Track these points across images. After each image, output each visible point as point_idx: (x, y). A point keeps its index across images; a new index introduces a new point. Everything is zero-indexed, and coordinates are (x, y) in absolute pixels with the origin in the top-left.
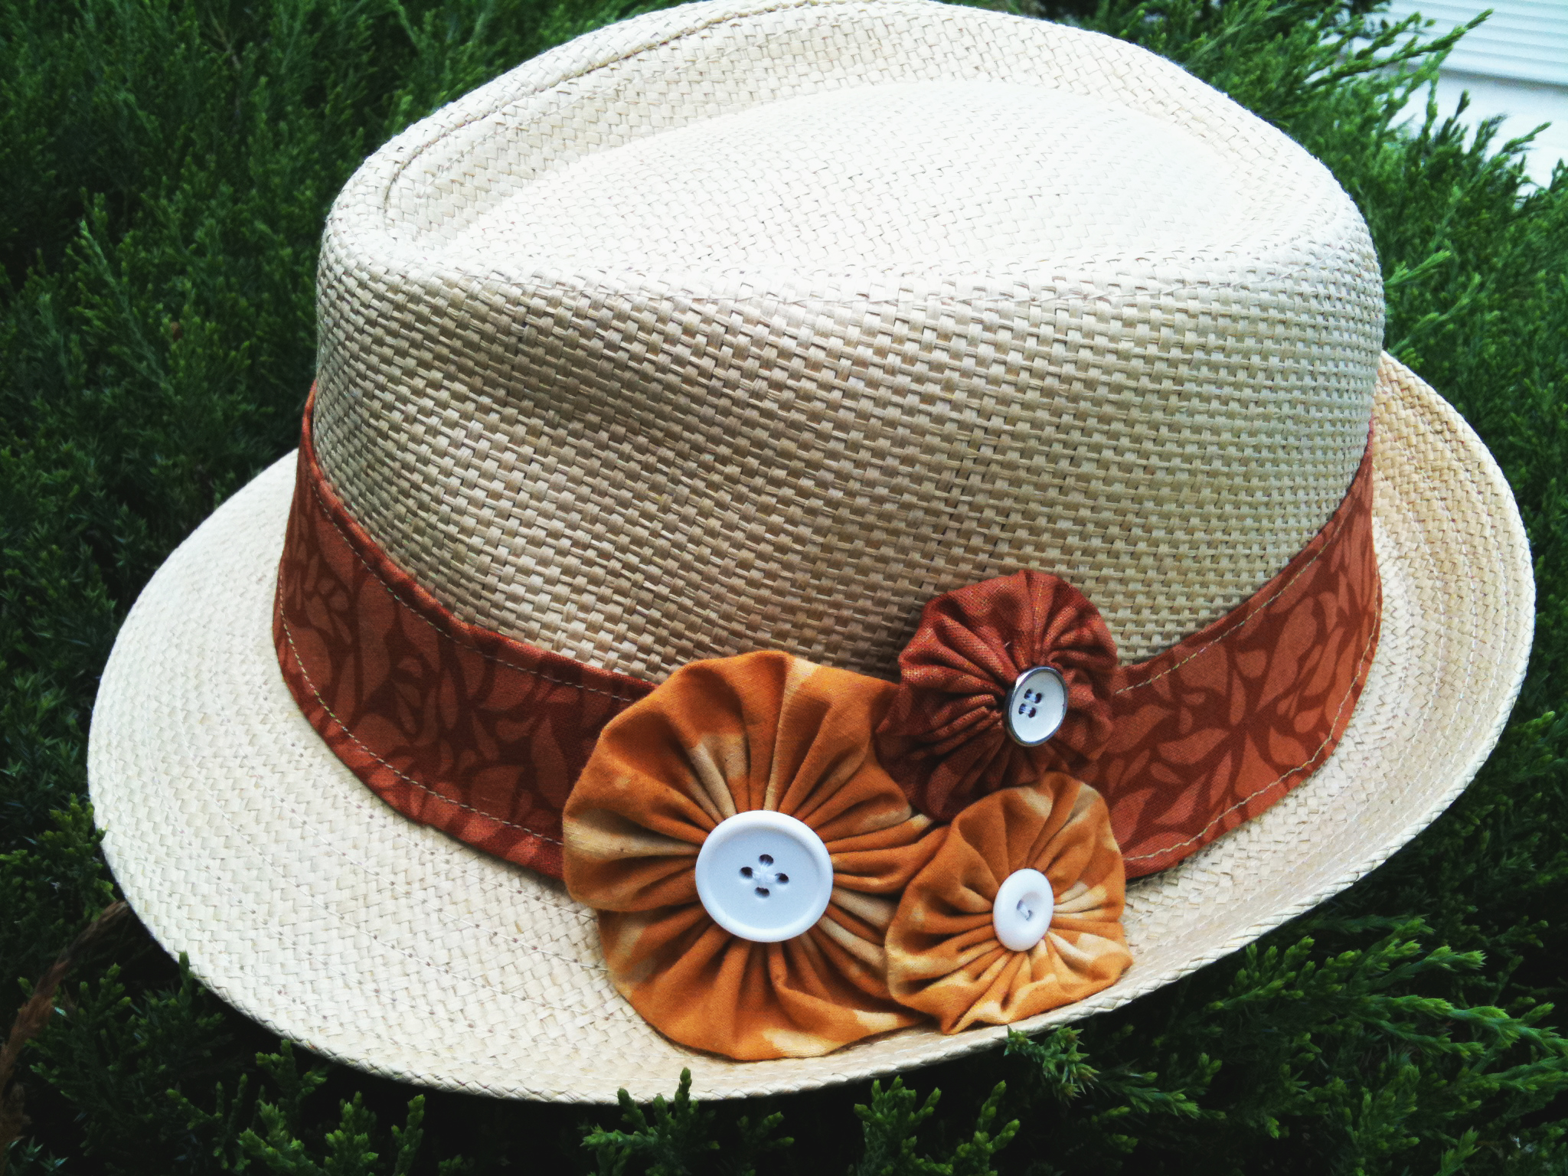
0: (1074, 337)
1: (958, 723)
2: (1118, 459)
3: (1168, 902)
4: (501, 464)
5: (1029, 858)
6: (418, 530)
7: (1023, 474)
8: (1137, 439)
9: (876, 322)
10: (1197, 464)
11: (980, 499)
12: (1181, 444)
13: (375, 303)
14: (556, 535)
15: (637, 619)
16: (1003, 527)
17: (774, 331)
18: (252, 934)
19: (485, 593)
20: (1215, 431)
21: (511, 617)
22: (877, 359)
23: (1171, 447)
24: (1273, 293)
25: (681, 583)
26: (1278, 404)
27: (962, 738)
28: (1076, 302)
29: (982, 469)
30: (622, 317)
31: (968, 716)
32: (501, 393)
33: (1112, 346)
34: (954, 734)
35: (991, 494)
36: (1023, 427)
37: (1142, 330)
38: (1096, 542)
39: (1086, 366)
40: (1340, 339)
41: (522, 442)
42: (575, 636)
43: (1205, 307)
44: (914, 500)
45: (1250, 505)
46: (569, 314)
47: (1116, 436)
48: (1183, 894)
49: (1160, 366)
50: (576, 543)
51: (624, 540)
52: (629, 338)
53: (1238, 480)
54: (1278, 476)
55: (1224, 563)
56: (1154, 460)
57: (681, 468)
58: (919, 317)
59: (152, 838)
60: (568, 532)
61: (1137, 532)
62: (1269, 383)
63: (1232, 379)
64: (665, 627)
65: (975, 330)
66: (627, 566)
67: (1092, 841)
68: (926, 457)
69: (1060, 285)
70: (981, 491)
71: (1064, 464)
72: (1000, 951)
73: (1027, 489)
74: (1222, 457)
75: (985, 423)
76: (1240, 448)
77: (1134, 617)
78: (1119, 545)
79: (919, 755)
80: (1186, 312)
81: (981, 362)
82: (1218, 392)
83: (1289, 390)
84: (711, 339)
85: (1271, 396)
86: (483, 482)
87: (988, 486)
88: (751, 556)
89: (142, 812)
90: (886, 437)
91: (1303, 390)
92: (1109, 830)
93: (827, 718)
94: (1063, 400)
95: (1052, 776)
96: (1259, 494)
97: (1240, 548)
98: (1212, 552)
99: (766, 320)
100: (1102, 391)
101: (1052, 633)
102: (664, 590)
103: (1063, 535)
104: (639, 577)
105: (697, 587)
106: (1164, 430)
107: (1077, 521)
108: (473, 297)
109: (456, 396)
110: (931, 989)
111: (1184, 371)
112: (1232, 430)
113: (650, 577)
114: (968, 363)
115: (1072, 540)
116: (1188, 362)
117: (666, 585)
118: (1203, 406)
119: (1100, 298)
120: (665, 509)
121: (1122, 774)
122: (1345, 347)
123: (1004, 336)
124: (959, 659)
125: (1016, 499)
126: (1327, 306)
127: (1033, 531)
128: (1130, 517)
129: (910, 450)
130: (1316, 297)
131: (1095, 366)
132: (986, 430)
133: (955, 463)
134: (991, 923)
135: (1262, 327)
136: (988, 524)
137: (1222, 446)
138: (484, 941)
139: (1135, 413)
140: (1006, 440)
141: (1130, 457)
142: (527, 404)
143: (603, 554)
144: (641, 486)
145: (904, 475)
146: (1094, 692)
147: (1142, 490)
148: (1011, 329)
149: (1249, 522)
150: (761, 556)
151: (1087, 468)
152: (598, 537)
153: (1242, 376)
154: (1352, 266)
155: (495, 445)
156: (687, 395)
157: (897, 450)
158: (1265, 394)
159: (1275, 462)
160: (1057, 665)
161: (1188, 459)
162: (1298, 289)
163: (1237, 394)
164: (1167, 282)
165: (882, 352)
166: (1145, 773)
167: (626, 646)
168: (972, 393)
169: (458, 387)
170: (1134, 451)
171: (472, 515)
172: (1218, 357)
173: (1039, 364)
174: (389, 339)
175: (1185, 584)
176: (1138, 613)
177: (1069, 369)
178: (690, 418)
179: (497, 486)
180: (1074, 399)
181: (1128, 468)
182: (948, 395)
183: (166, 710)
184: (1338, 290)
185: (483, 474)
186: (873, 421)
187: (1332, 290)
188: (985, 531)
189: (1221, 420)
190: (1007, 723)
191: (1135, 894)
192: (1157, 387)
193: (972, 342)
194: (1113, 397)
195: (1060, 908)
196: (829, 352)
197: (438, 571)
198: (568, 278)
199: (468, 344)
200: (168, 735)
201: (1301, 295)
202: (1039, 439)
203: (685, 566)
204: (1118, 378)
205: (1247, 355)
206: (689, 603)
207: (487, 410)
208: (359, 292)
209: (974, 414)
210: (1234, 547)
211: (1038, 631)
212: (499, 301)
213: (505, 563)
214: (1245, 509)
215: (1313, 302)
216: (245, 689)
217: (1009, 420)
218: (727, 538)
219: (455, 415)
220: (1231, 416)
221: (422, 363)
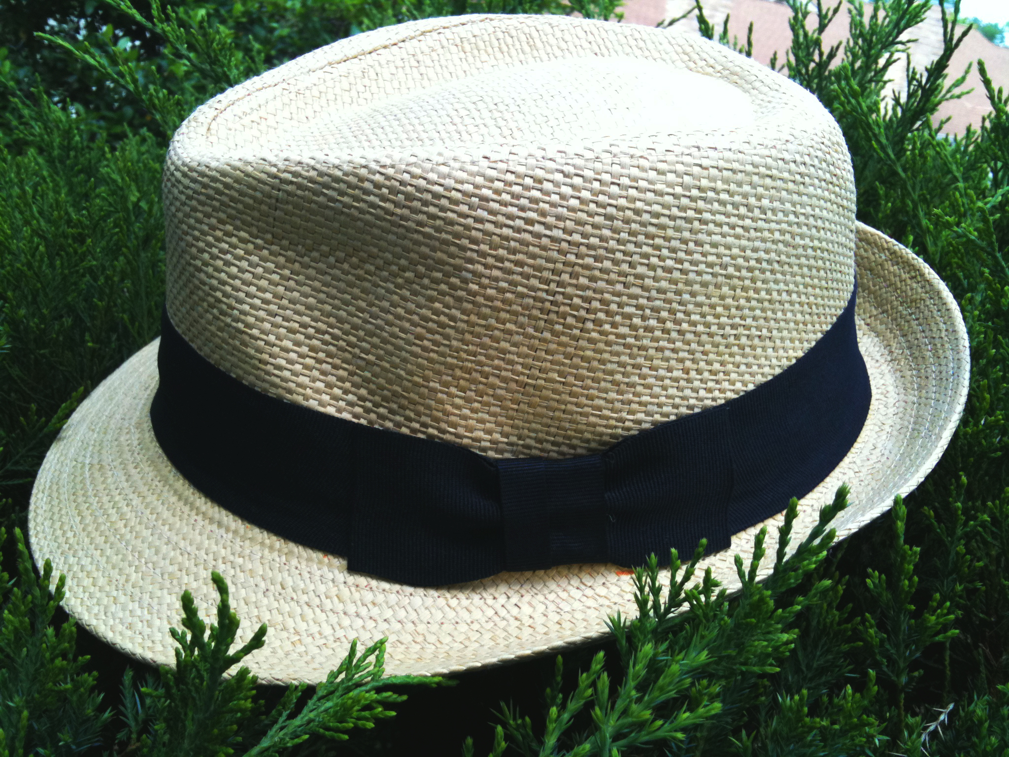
0: (625, 181)
2: (662, 264)
4: (271, 282)
6: (220, 329)
7: (597, 273)
8: (673, 250)
9: (493, 173)
10: (717, 269)
11: (569, 290)
12: (704, 255)
13: (192, 185)
14: (304, 326)
15: (356, 379)
16: (588, 311)
17: (429, 182)
18: (115, 593)
19: (261, 366)
20: (729, 248)
21: (277, 380)
22: (495, 197)
23: (697, 257)
24: (762, 157)
25: (382, 352)
26: (771, 231)
28: (626, 160)
29: (569, 269)
30: (337, 180)
32: (269, 236)
33: (651, 187)
35: (576, 286)
36: (594, 241)
37: (671, 177)
38: (653, 322)
39: (634, 200)
40: (815, 192)
41: (283, 267)
42: (317, 391)
43: (714, 164)
44: (525, 290)
45: (758, 301)
46: (305, 182)
47: (658, 248)
49: (685, 201)
50: (318, 331)
51: (347, 327)
52: (342, 193)
53: (747, 282)
54: (776, 282)
55: (744, 340)
56: (686, 265)
57: (379, 276)
58: (521, 170)
59: (61, 540)
60: (313, 324)
61: (680, 315)
62: (763, 216)
63: (736, 212)
64: (374, 383)
65: (559, 177)
66: (349, 344)
68: (531, 261)
69: (614, 150)
70: (570, 285)
71: (625, 267)
73: (601, 284)
74: (735, 265)
75: (569, 238)
76: (747, 259)
77: (685, 376)
78: (669, 325)
80: (700, 166)
81: (563, 197)
82: (727, 220)
83: (778, 223)
84: (392, 190)
85: (766, 226)
86: (260, 294)
87: (574, 281)
88: (423, 331)
89: (58, 525)
90: (503, 248)
91: (790, 224)
94: (620, 223)
96: (763, 293)
97: (753, 330)
98: (734, 332)
99: (425, 175)
100: (646, 217)
102: (371, 358)
103: (630, 317)
104: (357, 351)
105: (392, 355)
106: (691, 245)
107: (638, 307)
108: (248, 175)
109: (242, 240)
111: (701, 204)
112: (739, 247)
113: (363, 351)
114: (555, 198)
115: (637, 321)
116: (704, 199)
117: (373, 355)
118: (717, 230)
119: (641, 157)
120: (371, 305)
122: (819, 198)
123: (577, 181)
125: (595, 291)
126: (802, 169)
127: (608, 313)
128: (674, 305)
129: (520, 257)
130: (795, 162)
131: (639, 200)
132: (569, 242)
133: (551, 266)
135: (755, 178)
136: (577, 308)
137: (733, 258)
138: (260, 595)
139: (670, 232)
140: (583, 249)
141: (670, 263)
142: (285, 242)
143: (335, 337)
144: (356, 291)
145: (518, 274)
147: (680, 286)
148: (582, 176)
149: (758, 312)
150: (429, 331)
151: (641, 270)
152: (331, 326)
153: (743, 210)
154: (823, 147)
155: (266, 270)
156: (379, 227)
157: (512, 257)
158: (761, 224)
159: (773, 272)
161: (710, 265)
162: (780, 156)
163: (740, 223)
164: (688, 148)
165: (497, 192)
167: (350, 397)
168: (559, 218)
169: (243, 234)
170: (672, 259)
171: (252, 315)
172: (724, 196)
173: (602, 198)
174: (200, 208)
175: (718, 354)
176: (688, 373)
177: (622, 202)
178: (382, 243)
179: (268, 296)
180: (627, 221)
181: (669, 270)
182: (543, 220)
183: (79, 465)
184: (811, 159)
185: (260, 289)
186: (494, 237)
187: (807, 159)
188: (575, 313)
189: (730, 240)
192: (683, 215)
193: (557, 184)
194: (654, 221)
196: (464, 193)
197: (233, 355)
198: (306, 160)
199: (247, 206)
200: (79, 479)
201: (783, 160)
202: (606, 249)
203: (384, 341)
204: (657, 208)
205: (745, 196)
206: (387, 365)
207: (261, 248)
208: (183, 179)
209: (561, 232)
210: (749, 329)
212: (264, 176)
213: (274, 345)
214: (754, 303)
215: (792, 165)
216: (127, 448)
217: (585, 235)
218: (409, 320)
219: (242, 252)
220: (738, 237)
221: (220, 221)
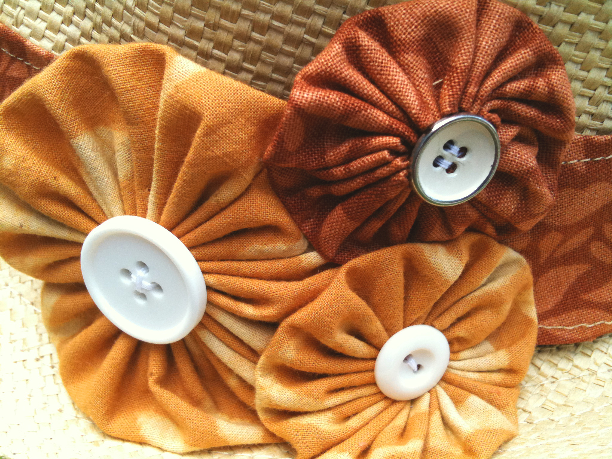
1: (357, 164)
3: (576, 371)
5: (430, 314)
27: (359, 182)
31: (368, 159)
34: (351, 177)
48: (594, 367)
67: (507, 308)
72: (378, 397)
79: (315, 192)
92: (531, 296)
93: (199, 131)
95: (474, 238)
101: (496, 77)
110: (293, 422)
121: (559, 246)
124: (369, 88)
134: (372, 370)
146: (539, 158)
160: (495, 116)
166: (584, 249)
190: (412, 174)
191: (545, 357)
195: (456, 364)
211: (478, 71)
